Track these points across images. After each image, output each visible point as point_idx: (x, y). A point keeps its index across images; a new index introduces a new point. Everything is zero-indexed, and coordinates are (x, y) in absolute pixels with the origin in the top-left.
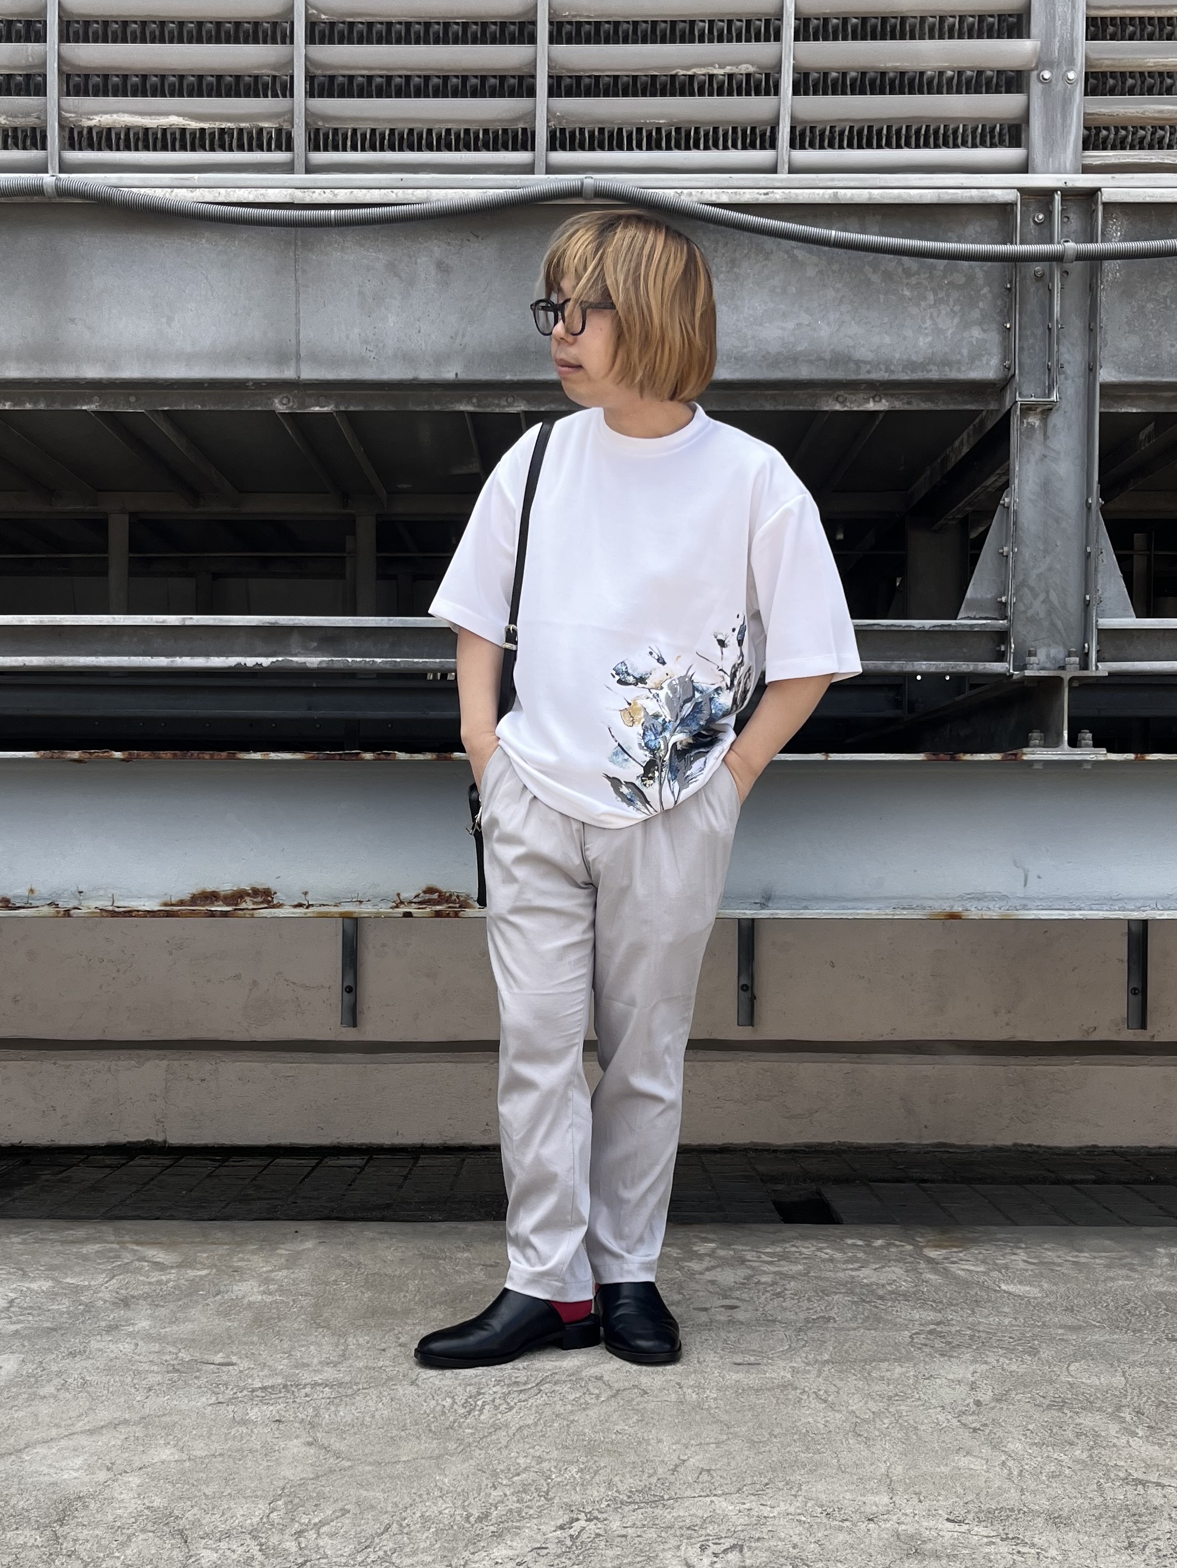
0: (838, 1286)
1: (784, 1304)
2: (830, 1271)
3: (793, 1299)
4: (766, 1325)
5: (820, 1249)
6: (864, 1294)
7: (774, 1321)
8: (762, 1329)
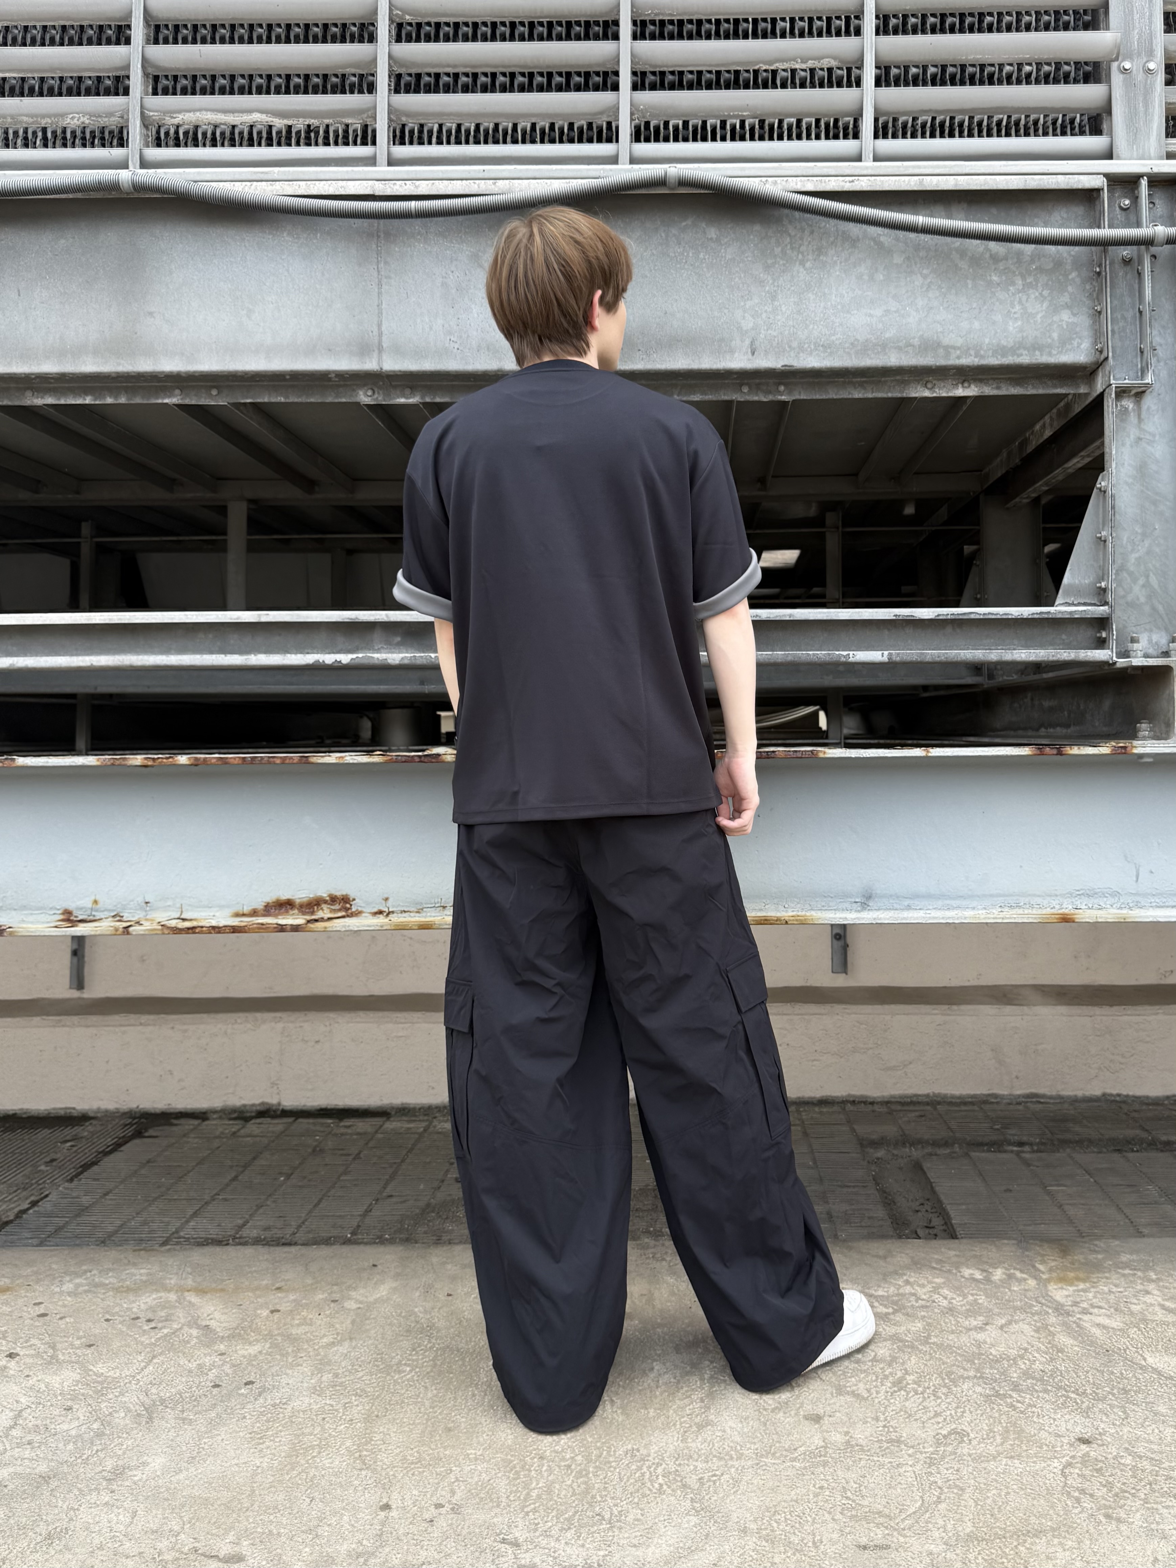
0: (965, 1363)
1: (907, 1404)
2: (953, 1332)
3: (917, 1394)
4: (891, 1453)
5: (936, 1289)
6: (996, 1381)
7: (898, 1441)
8: (887, 1460)
